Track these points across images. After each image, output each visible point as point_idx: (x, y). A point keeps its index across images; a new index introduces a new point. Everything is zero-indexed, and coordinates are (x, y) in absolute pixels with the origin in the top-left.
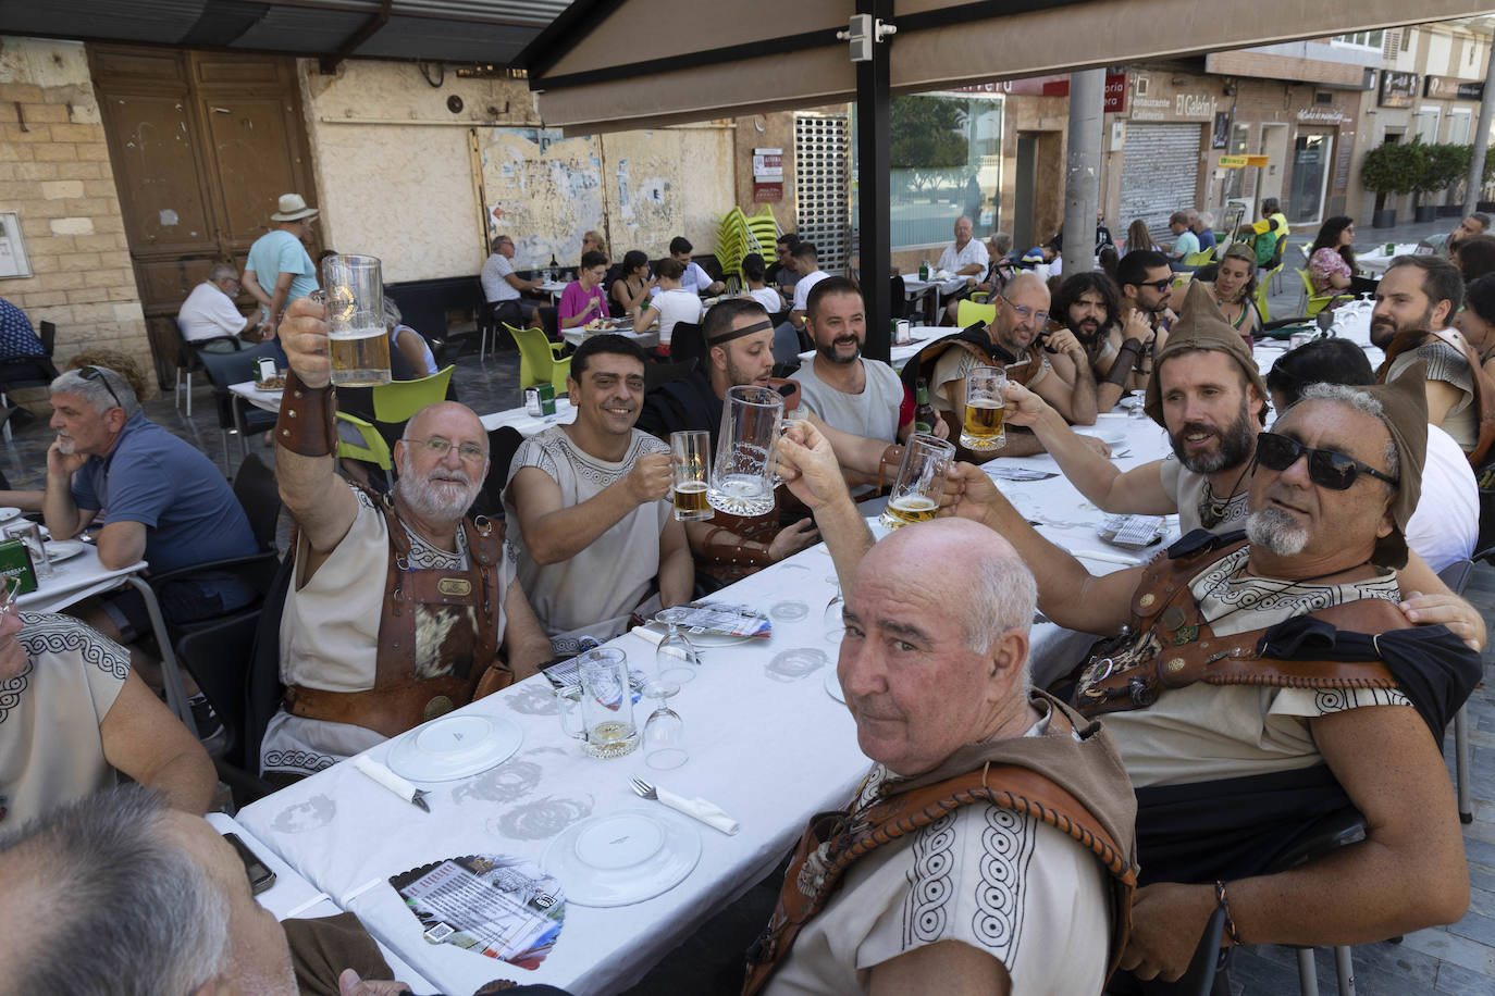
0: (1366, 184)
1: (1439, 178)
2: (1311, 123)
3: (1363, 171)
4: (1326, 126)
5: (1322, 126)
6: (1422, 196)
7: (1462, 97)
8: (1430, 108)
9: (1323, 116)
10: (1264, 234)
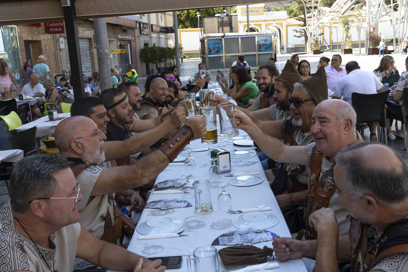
0: (142, 61)
1: (162, 58)
2: (123, 39)
3: (141, 56)
4: (127, 40)
5: (125, 40)
6: (158, 64)
7: (161, 32)
8: (154, 35)
9: (125, 37)
10: (131, 76)
